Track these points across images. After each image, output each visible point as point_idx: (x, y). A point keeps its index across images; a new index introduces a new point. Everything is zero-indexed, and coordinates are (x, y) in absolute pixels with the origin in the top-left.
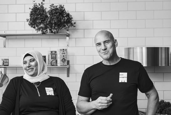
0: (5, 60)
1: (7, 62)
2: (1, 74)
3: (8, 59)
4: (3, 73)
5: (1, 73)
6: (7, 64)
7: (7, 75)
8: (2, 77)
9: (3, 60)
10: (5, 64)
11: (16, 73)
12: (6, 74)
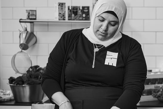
0: (30, 12)
1: (33, 14)
2: (26, 32)
3: (36, 11)
4: (29, 30)
5: (26, 30)
6: (35, 17)
7: (35, 33)
8: (28, 36)
9: (28, 12)
10: (30, 17)
11: (48, 31)
12: (33, 31)
